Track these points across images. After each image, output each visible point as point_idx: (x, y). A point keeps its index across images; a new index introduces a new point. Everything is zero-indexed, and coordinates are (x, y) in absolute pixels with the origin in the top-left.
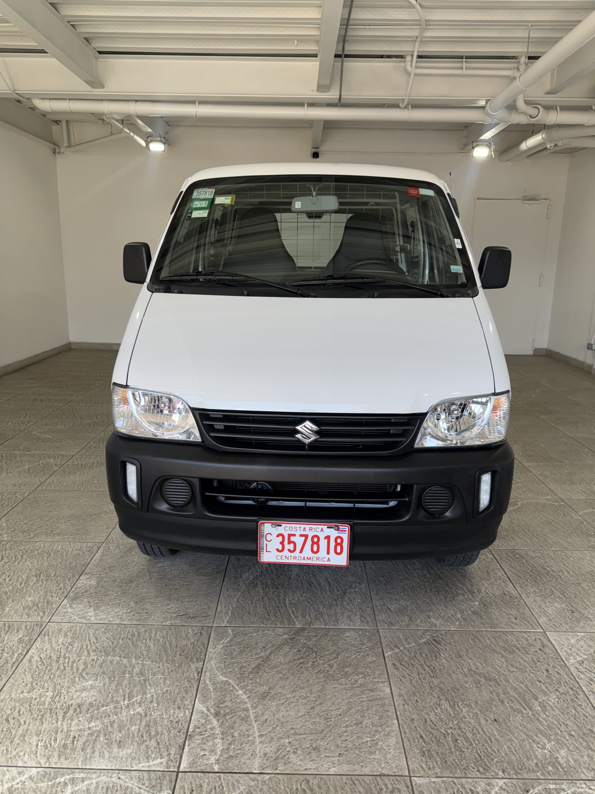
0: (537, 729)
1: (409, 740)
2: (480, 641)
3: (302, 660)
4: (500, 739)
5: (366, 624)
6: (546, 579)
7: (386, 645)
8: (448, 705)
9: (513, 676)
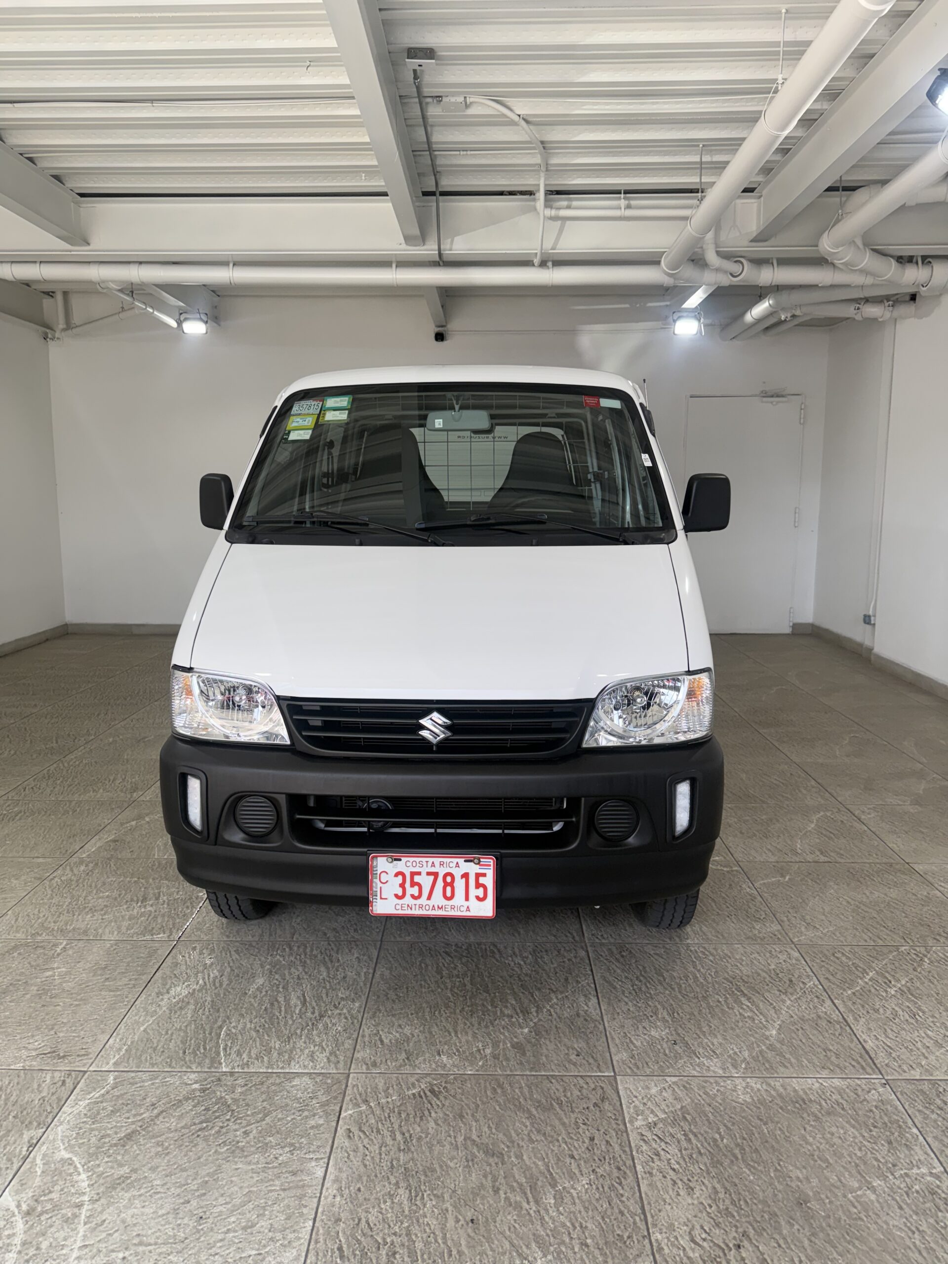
0: (534, 1235)
1: (318, 1254)
2: (504, 1093)
3: (205, 1125)
4: (466, 1252)
5: (332, 1066)
6: (656, 989)
7: (351, 1100)
8: (407, 1196)
9: (533, 1148)
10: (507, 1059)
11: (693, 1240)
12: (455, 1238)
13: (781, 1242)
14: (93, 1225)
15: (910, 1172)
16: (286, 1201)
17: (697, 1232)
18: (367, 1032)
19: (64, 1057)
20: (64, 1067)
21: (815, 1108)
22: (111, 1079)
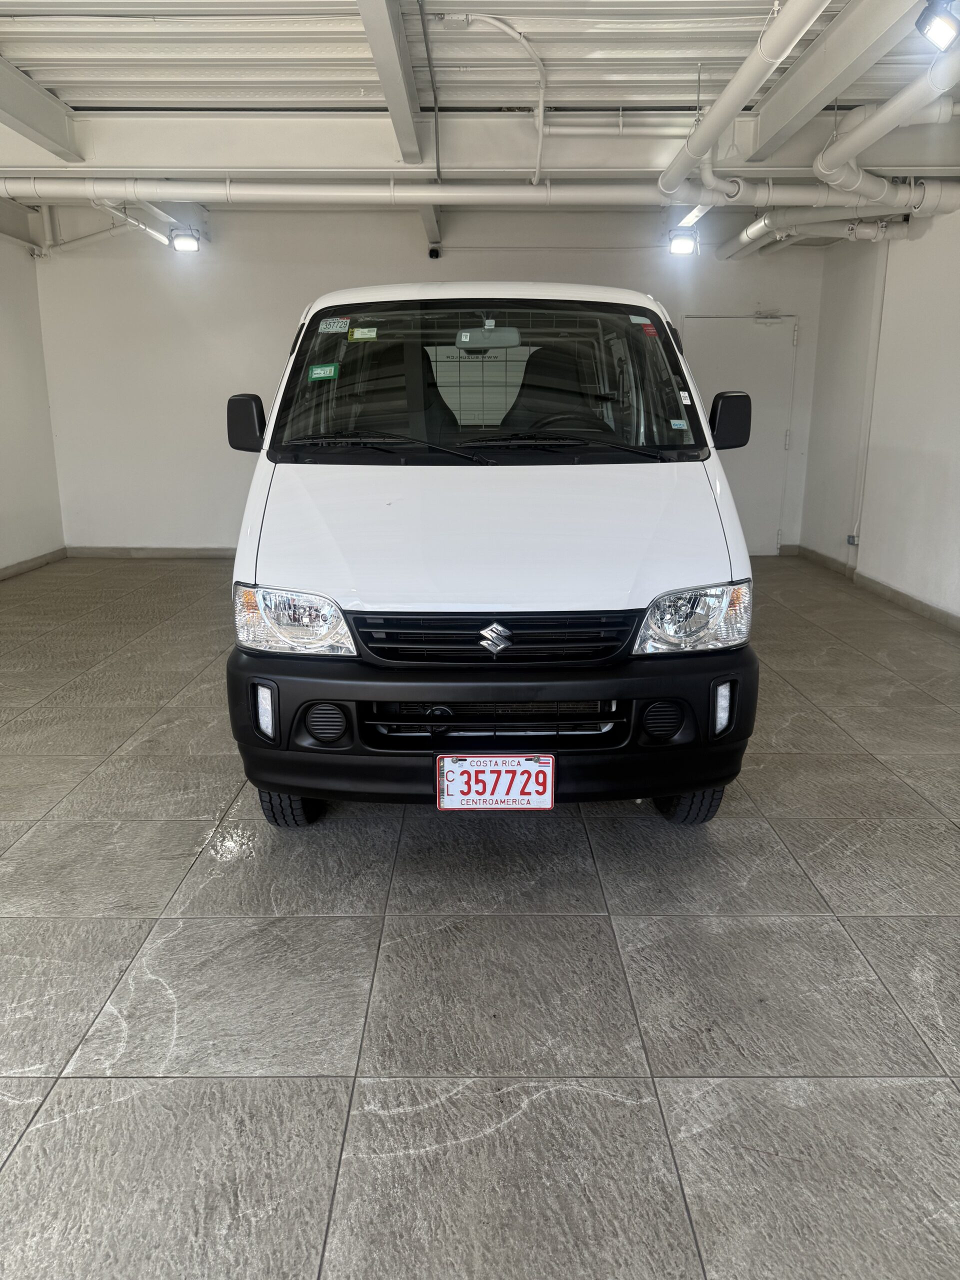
0: (545, 1024)
1: (371, 1039)
2: (516, 928)
3: (267, 955)
4: (490, 1036)
5: (370, 911)
6: (644, 852)
7: (387, 935)
8: (440, 1000)
9: (542, 966)
10: (518, 904)
11: (673, 1027)
12: (482, 1027)
13: (743, 1027)
14: (185, 1024)
15: (850, 980)
16: (341, 1006)
17: (676, 1022)
18: (397, 886)
19: (136, 908)
20: (137, 915)
21: (776, 937)
22: (181, 923)
